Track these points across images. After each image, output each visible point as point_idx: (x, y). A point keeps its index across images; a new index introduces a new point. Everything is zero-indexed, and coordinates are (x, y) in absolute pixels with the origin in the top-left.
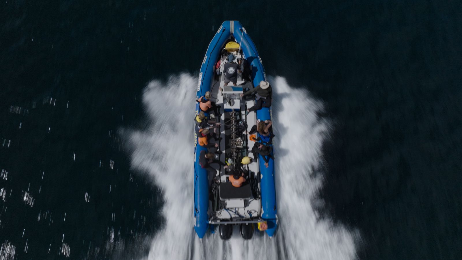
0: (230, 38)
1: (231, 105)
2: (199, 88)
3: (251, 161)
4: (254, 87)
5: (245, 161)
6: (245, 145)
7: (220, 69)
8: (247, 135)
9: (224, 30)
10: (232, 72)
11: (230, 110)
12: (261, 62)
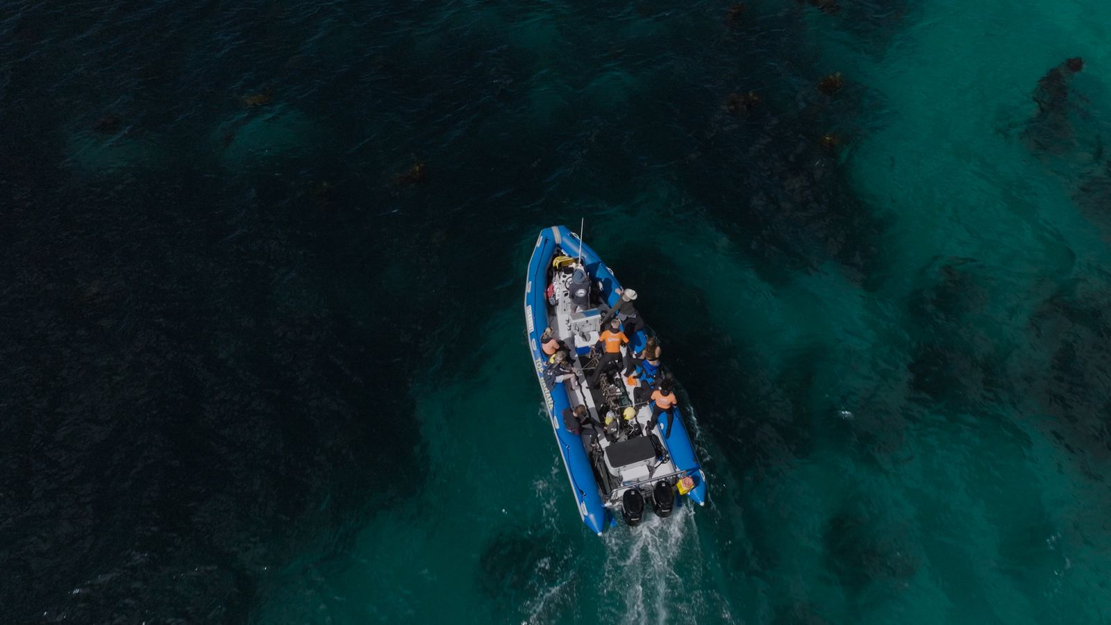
0: (556, 253)
1: (586, 340)
2: (533, 328)
3: (637, 409)
4: (611, 308)
5: (629, 413)
6: (624, 391)
7: (554, 295)
8: (621, 379)
9: (546, 241)
10: (582, 295)
11: (586, 349)
12: (612, 273)
